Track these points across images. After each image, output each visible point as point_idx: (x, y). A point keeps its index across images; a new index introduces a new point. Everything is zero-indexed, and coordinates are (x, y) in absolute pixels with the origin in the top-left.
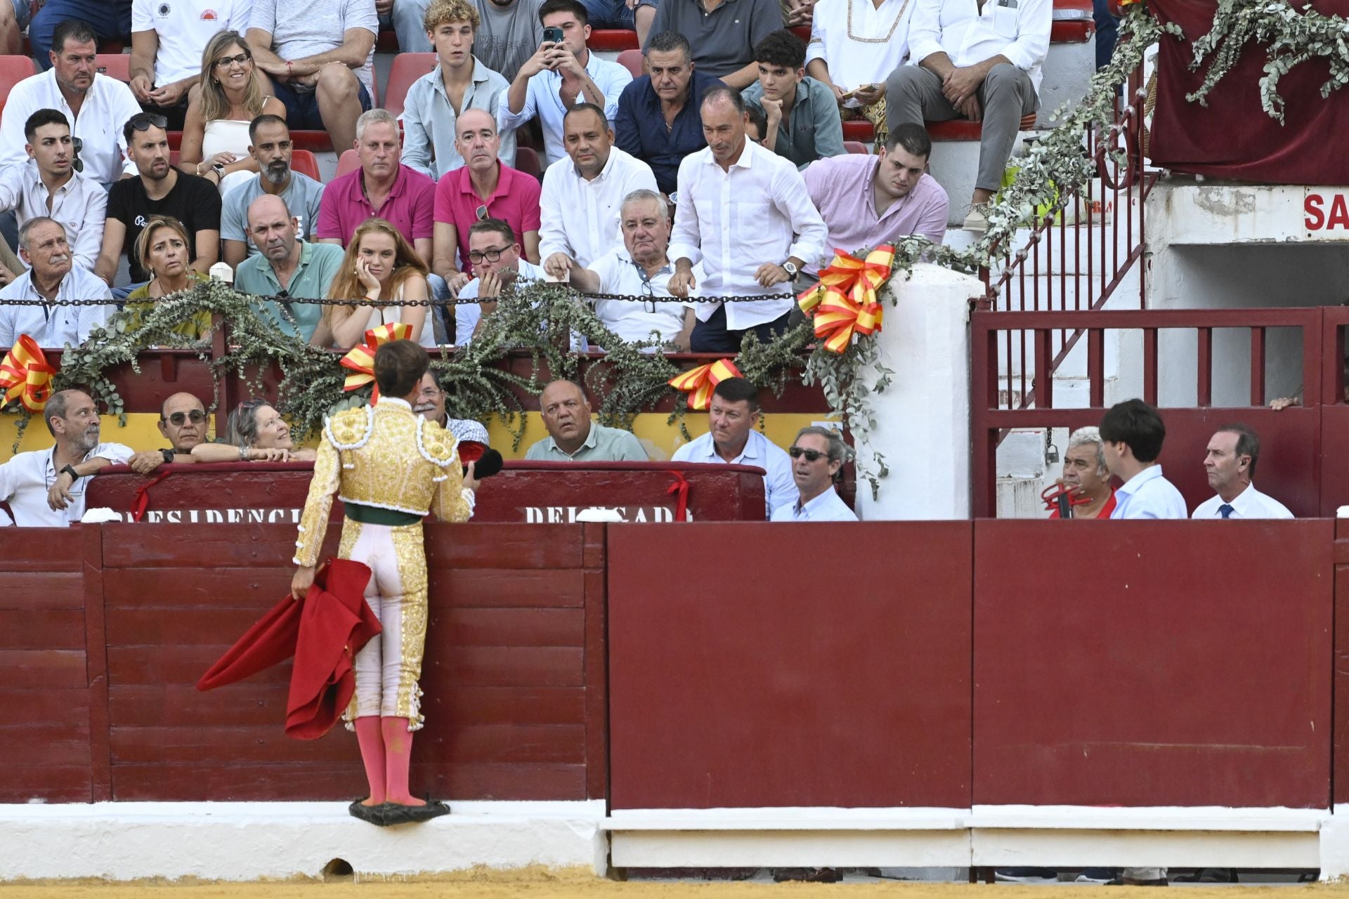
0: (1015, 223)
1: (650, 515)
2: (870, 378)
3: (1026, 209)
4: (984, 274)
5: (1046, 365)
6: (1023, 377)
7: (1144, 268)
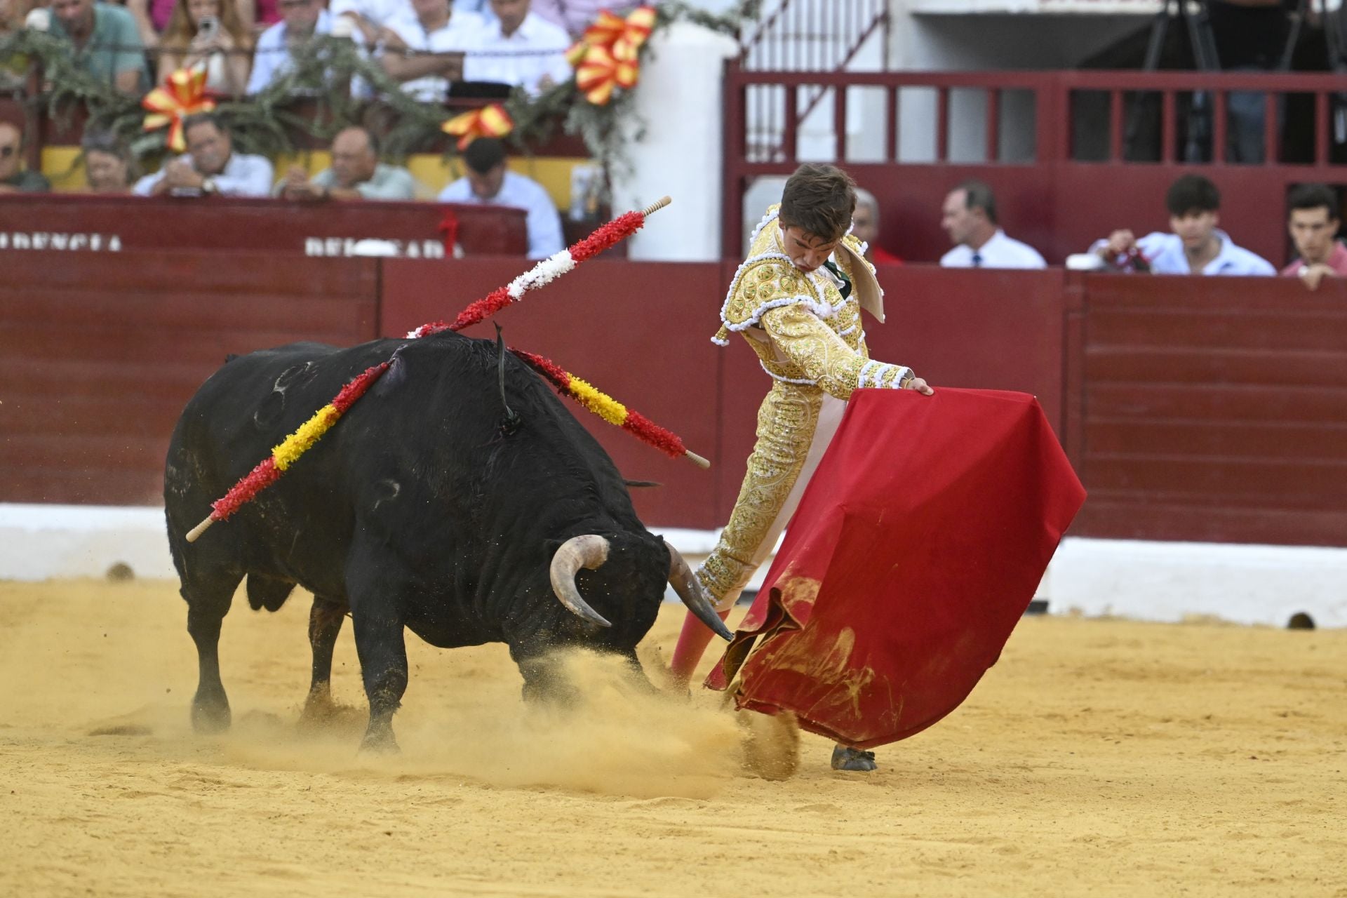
2: (629, 128)
4: (737, 34)
5: (794, 120)
6: (771, 131)
7: (887, 32)
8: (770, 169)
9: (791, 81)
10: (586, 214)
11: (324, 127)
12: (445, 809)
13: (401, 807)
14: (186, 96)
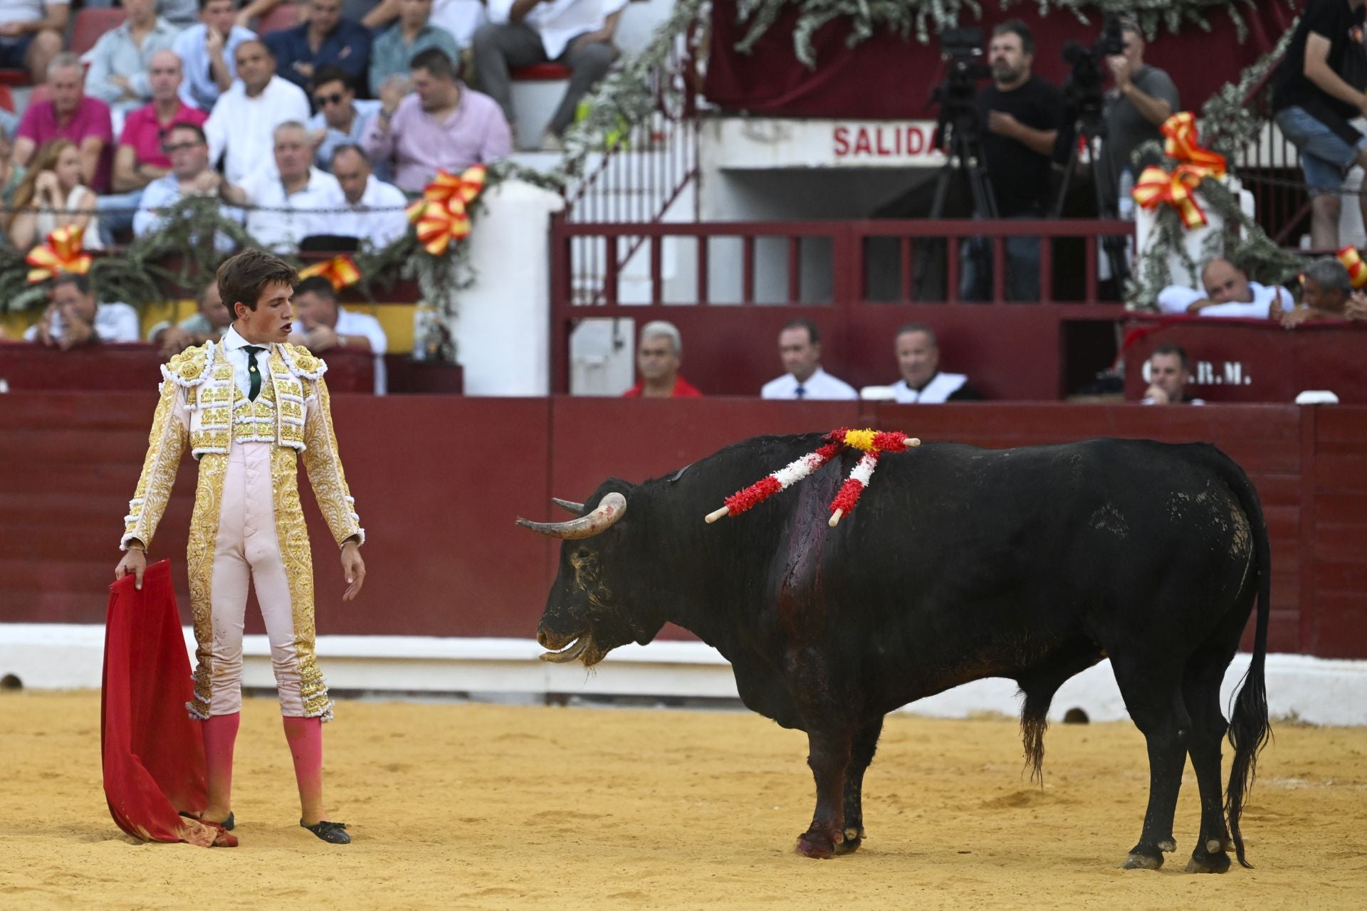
2: (461, 276)
6: (594, 277)
7: (698, 186)
8: (593, 312)
9: (611, 232)
10: (427, 353)
11: (190, 279)
12: (291, 899)
13: (252, 898)
14: (65, 253)
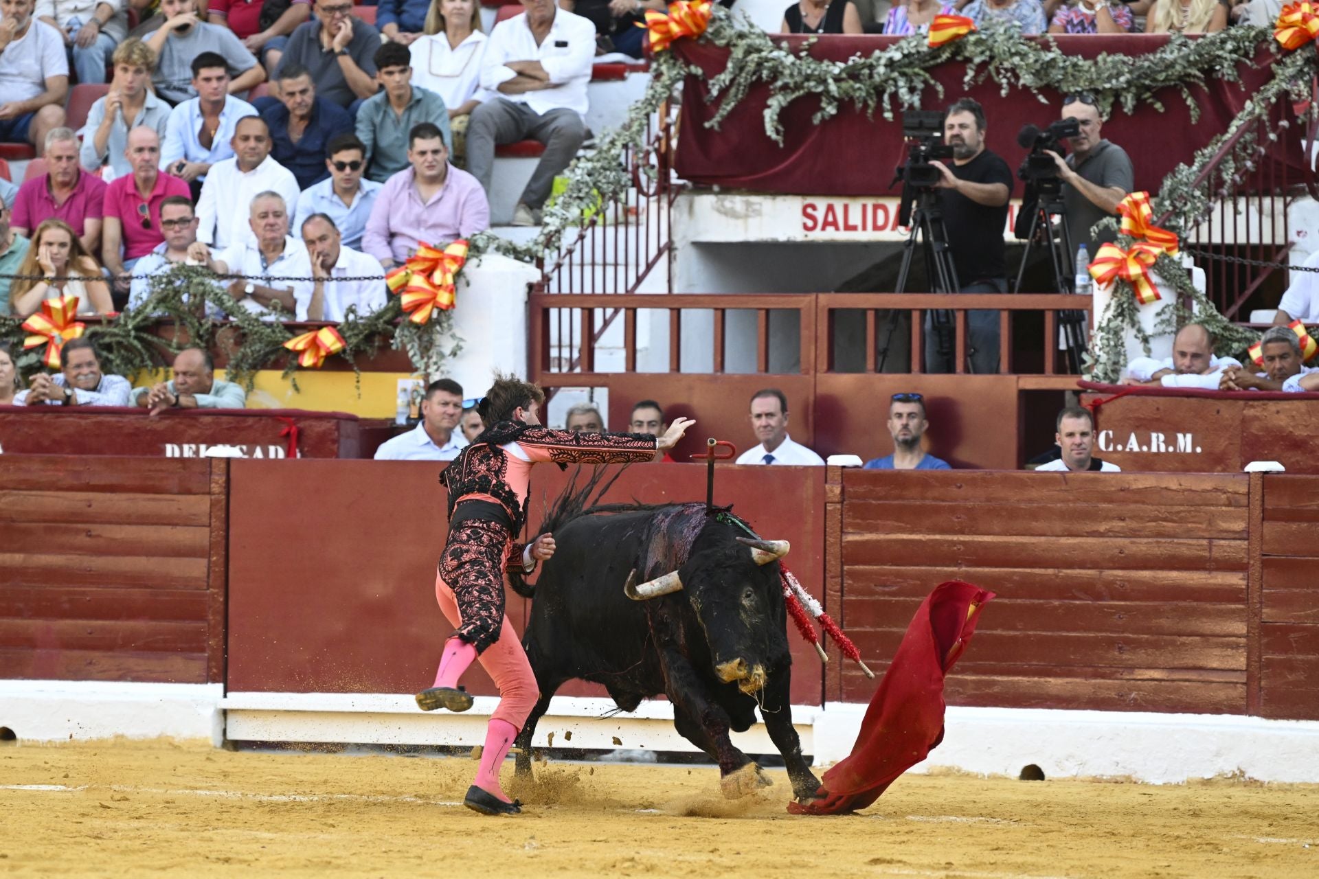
0: (565, 223)
1: (266, 452)
2: (446, 344)
3: (574, 212)
4: (540, 264)
5: (590, 338)
6: (571, 347)
7: (671, 259)
8: (570, 381)
9: (587, 305)
14: (59, 319)
